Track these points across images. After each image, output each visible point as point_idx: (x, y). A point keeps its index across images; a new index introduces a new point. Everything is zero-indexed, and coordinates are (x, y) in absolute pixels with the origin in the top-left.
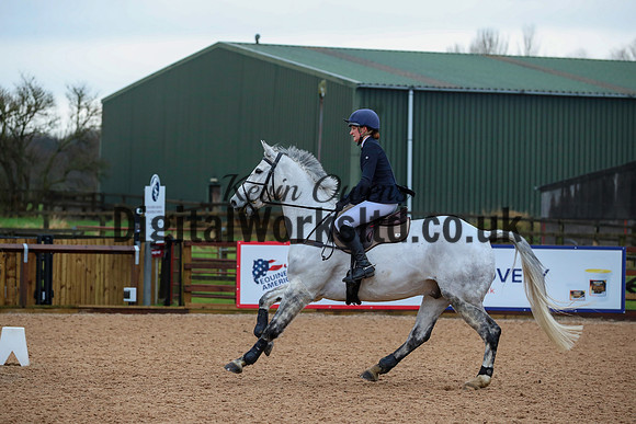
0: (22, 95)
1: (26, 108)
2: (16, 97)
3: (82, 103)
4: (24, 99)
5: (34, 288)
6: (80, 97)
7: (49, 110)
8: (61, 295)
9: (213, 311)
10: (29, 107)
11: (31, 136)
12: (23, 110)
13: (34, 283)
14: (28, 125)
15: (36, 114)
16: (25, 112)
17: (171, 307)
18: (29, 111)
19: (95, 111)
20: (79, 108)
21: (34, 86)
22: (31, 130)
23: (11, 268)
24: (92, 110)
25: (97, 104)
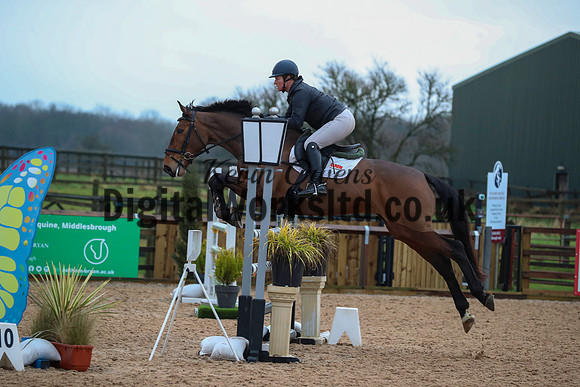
0: (374, 79)
1: (377, 93)
2: (368, 81)
3: (433, 89)
4: (376, 83)
5: (375, 269)
6: (431, 83)
7: (400, 96)
8: (401, 277)
9: (552, 298)
10: (381, 91)
11: (382, 120)
12: (375, 94)
13: (375, 265)
14: (379, 110)
15: (388, 99)
16: (377, 96)
17: (509, 292)
18: (380, 96)
19: (446, 96)
20: (430, 93)
21: (386, 71)
22: (382, 115)
23: (353, 250)
24: (443, 96)
25: (448, 90)
